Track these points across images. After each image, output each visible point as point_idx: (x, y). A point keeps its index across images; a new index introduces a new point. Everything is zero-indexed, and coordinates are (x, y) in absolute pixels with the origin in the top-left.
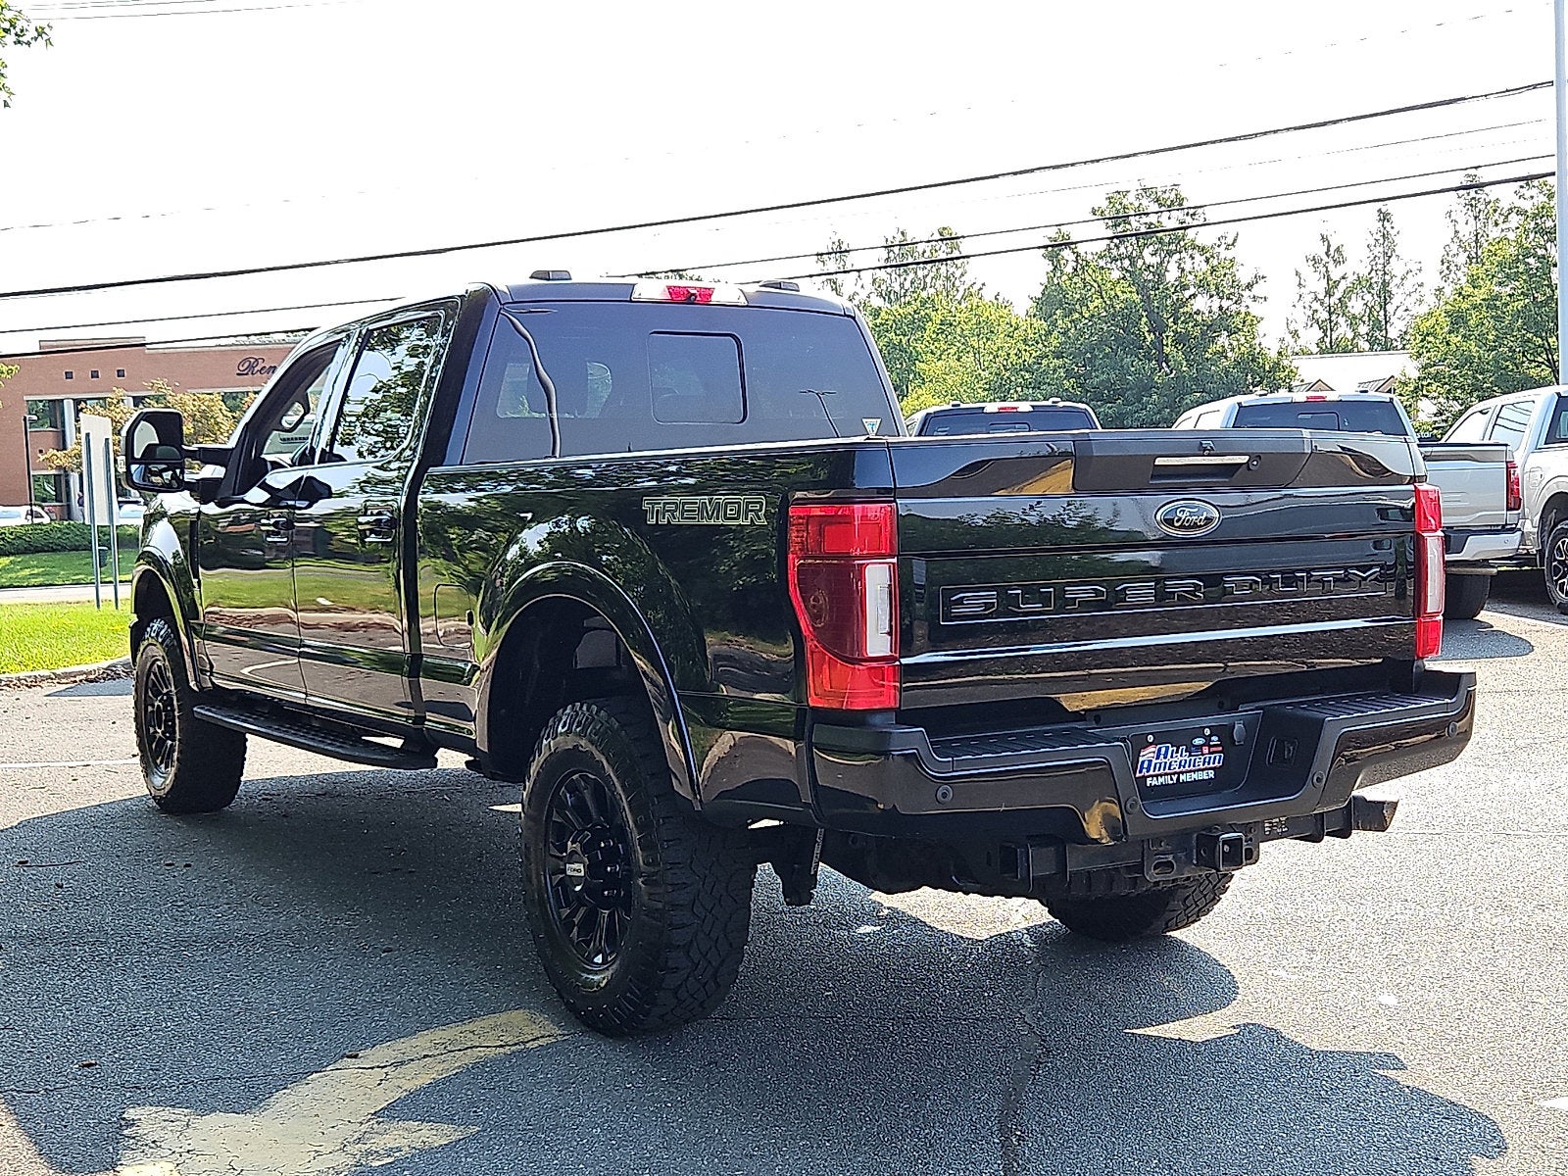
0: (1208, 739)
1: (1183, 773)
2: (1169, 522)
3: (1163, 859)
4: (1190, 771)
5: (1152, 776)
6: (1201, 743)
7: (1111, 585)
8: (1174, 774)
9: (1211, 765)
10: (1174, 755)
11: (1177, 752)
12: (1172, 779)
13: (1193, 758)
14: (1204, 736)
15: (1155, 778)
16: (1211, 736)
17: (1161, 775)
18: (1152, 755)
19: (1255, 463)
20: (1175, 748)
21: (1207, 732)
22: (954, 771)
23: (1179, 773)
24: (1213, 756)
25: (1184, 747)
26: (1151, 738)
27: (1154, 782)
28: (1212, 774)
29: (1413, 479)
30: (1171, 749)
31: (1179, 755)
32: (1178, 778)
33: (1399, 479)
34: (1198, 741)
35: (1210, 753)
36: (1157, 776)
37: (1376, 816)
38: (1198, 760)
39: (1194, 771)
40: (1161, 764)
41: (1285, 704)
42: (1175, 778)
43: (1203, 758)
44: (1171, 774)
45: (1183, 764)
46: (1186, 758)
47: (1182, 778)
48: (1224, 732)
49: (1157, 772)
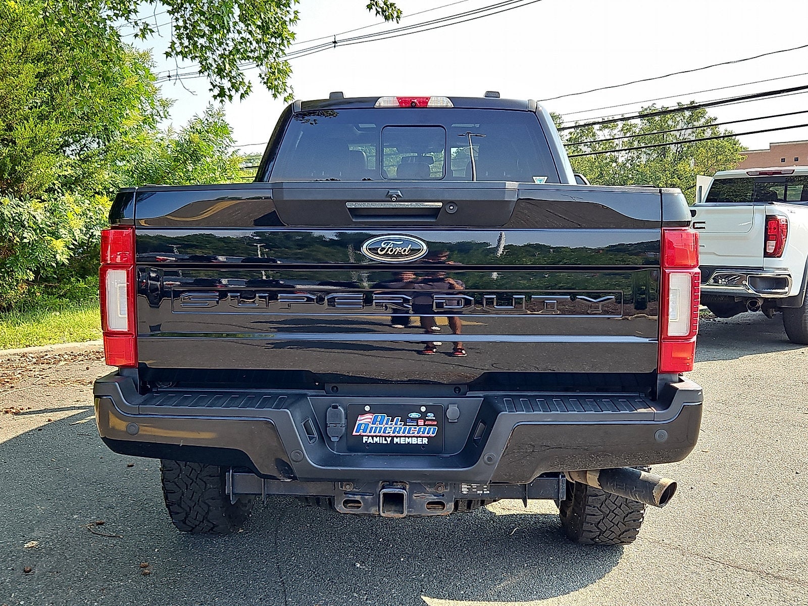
0: (424, 416)
1: (397, 437)
3: (351, 497)
4: (405, 437)
5: (369, 436)
6: (417, 416)
8: (389, 437)
9: (426, 434)
10: (390, 423)
11: (392, 421)
12: (386, 440)
13: (408, 427)
14: (421, 412)
15: (370, 438)
16: (426, 412)
17: (376, 436)
18: (369, 420)
19: (452, 208)
20: (391, 418)
21: (423, 409)
22: (139, 414)
23: (393, 437)
24: (428, 428)
25: (400, 418)
26: (367, 408)
27: (370, 440)
28: (425, 441)
30: (386, 418)
31: (394, 423)
32: (392, 440)
34: (414, 415)
35: (425, 425)
36: (373, 437)
38: (413, 429)
39: (409, 437)
40: (377, 428)
42: (389, 440)
43: (418, 428)
44: (385, 437)
45: (397, 430)
46: (401, 426)
47: (396, 440)
48: (440, 413)
49: (372, 434)
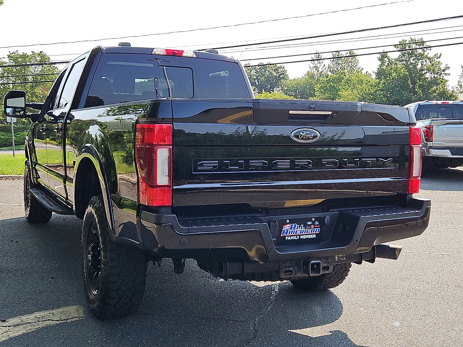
0: (314, 222)
1: (302, 235)
2: (297, 137)
3: (288, 269)
4: (305, 235)
5: (288, 236)
6: (311, 224)
7: (270, 161)
8: (298, 235)
9: (315, 233)
10: (298, 228)
11: (300, 227)
12: (297, 237)
13: (307, 230)
14: (312, 221)
15: (289, 237)
16: (315, 221)
17: (292, 236)
18: (289, 228)
19: (335, 115)
20: (299, 225)
21: (313, 219)
22: (188, 233)
23: (300, 235)
24: (315, 229)
25: (303, 225)
26: (288, 221)
27: (289, 238)
28: (315, 236)
29: (409, 124)
30: (297, 226)
31: (300, 228)
32: (300, 237)
33: (402, 124)
34: (309, 223)
35: (314, 228)
36: (290, 236)
37: (393, 254)
38: (309, 230)
39: (307, 235)
40: (292, 231)
41: (349, 210)
42: (298, 237)
43: (311, 229)
44: (296, 236)
45: (302, 231)
46: (303, 229)
47: (301, 237)
48: (321, 220)
49: (290, 234)
